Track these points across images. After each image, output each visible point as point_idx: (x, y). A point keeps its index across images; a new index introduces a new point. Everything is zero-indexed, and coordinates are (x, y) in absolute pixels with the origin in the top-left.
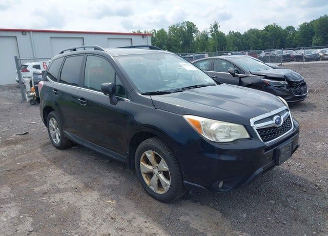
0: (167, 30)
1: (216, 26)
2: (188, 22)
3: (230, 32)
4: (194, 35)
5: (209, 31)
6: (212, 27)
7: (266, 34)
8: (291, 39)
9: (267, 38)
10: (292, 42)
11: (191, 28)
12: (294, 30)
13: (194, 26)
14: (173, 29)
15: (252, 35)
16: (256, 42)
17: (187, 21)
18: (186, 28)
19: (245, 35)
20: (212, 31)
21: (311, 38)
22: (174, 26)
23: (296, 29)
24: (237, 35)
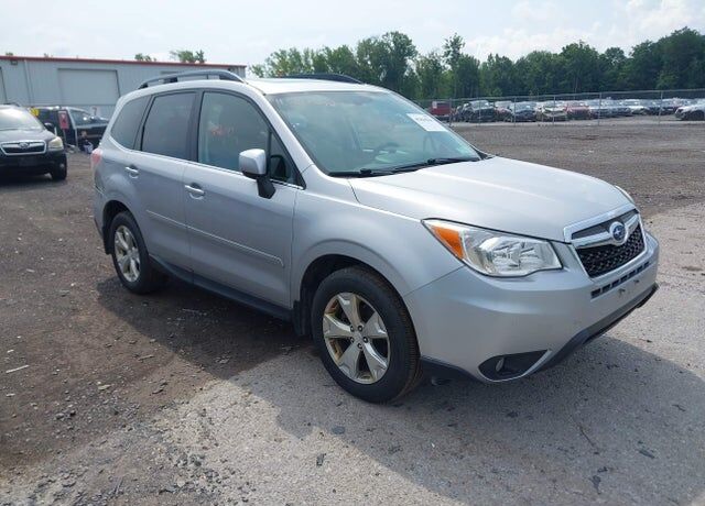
0: (354, 49)
1: (456, 43)
2: (396, 34)
3: (490, 57)
4: (410, 62)
5: (441, 52)
6: (449, 44)
7: (563, 63)
8: (615, 75)
9: (565, 71)
10: (615, 82)
11: (403, 46)
12: (623, 57)
13: (409, 42)
14: (366, 47)
15: (535, 64)
16: (539, 80)
17: (394, 31)
18: (392, 45)
19: (522, 63)
20: (447, 54)
21: (656, 76)
22: (369, 40)
23: (627, 55)
24: (502, 65)
